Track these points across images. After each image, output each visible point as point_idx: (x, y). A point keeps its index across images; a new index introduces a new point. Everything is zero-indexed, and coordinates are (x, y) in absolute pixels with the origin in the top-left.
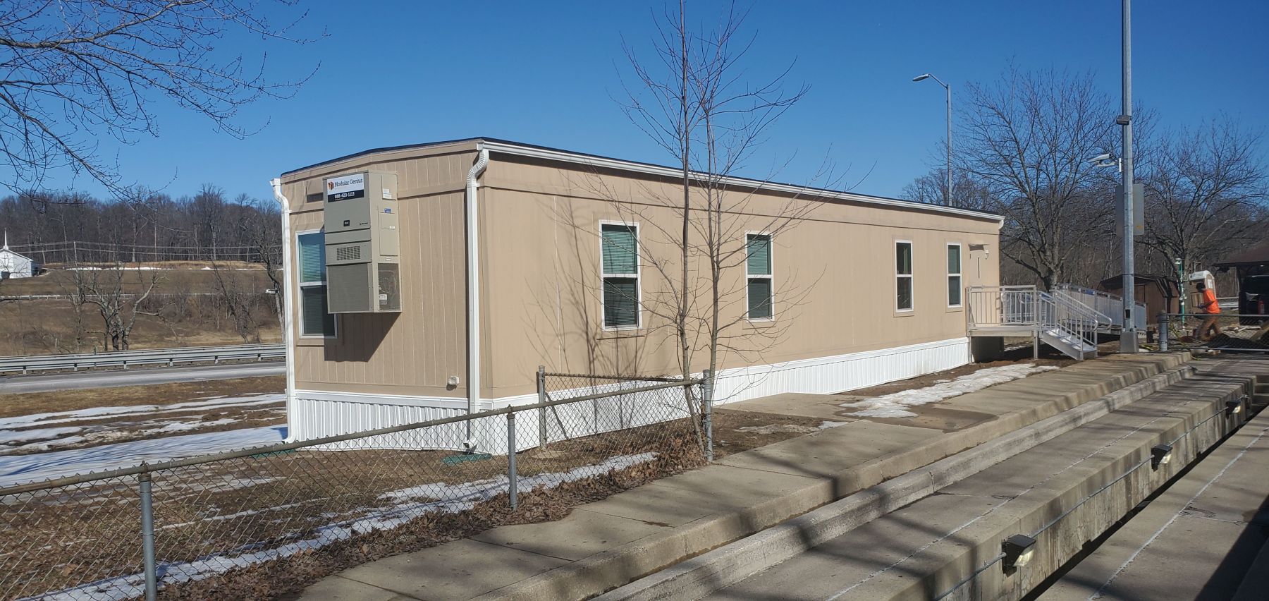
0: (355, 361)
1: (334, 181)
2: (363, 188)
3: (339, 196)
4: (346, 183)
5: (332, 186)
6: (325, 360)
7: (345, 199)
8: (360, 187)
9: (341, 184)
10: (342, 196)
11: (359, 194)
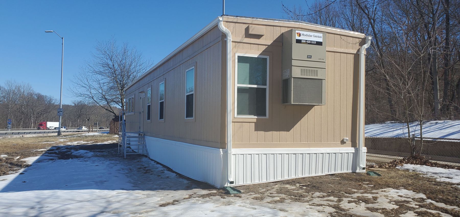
0: (280, 131)
1: (301, 32)
2: (322, 41)
3: (305, 41)
4: (311, 36)
5: (300, 35)
6: (255, 130)
7: (309, 44)
8: (320, 40)
9: (307, 35)
10: (307, 42)
11: (319, 44)
